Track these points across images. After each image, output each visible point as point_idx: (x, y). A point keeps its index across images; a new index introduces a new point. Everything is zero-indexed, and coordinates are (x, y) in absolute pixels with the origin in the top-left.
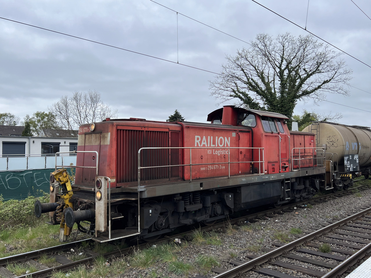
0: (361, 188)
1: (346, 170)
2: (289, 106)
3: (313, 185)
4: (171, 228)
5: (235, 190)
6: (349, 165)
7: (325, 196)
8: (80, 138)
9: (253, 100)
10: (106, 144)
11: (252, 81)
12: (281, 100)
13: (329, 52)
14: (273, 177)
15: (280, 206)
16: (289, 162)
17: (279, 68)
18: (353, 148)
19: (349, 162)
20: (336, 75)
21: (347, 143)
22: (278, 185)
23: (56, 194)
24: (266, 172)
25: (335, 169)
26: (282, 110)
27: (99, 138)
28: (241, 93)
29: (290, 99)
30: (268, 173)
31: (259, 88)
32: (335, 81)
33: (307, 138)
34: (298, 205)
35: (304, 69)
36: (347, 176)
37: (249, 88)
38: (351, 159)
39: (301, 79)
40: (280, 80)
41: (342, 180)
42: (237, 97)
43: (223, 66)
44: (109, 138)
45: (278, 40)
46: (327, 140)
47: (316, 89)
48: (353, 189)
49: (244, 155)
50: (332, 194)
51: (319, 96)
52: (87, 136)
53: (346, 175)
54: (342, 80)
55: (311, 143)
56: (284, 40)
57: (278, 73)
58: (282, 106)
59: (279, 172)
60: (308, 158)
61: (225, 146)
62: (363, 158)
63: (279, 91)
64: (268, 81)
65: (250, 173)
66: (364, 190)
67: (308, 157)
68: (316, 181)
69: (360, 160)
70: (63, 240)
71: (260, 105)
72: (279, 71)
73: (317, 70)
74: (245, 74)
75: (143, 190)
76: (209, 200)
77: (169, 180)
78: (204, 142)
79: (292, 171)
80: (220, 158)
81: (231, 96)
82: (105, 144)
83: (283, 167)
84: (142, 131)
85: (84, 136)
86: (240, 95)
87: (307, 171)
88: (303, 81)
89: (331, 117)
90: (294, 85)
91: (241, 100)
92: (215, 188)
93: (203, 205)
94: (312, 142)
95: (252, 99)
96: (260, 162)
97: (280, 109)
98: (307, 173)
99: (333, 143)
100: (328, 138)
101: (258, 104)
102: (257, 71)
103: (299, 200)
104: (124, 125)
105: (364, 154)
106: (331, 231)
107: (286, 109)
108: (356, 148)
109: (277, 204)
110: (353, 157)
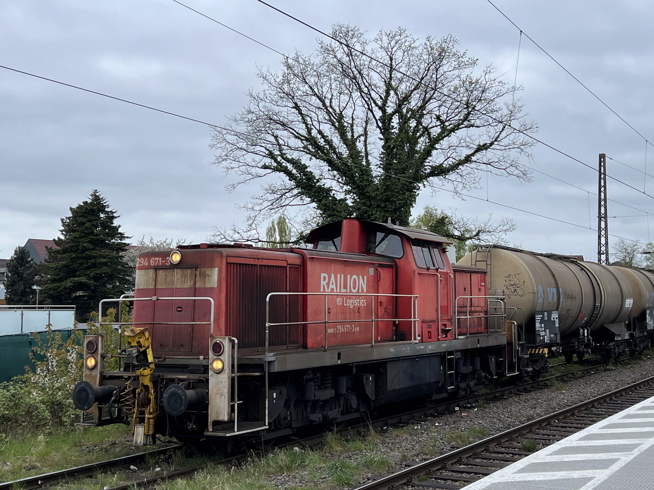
0: (562, 379)
1: (538, 340)
2: (402, 200)
3: (485, 367)
4: (293, 426)
5: (378, 368)
6: (543, 331)
7: (501, 391)
8: (143, 275)
9: (318, 181)
10: (208, 286)
11: (319, 136)
12: (384, 185)
13: (493, 82)
14: (431, 348)
15: (434, 403)
16: (451, 323)
17: (380, 108)
18: (550, 297)
19: (543, 325)
20: (504, 134)
21: (540, 288)
22: (436, 361)
23: (101, 373)
24: (419, 338)
25: (519, 340)
26: (385, 209)
27: (191, 276)
28: (288, 162)
29: (405, 185)
30: (422, 341)
31: (335, 152)
32: (503, 148)
33: (475, 277)
34: (461, 403)
35: (438, 118)
36: (540, 352)
37: (308, 150)
38: (546, 319)
39: (430, 138)
40: (382, 137)
41: (531, 361)
42: (280, 171)
43: (251, 96)
44: (214, 277)
45: (380, 43)
46: (506, 283)
47: (461, 163)
48: (549, 379)
49: (385, 308)
50: (513, 388)
51: (465, 177)
52: (161, 273)
53: (538, 350)
54: (516, 146)
55: (481, 288)
56: (393, 43)
57: (379, 120)
58: (387, 200)
59: (437, 340)
60: (476, 315)
61: (360, 292)
62: (567, 319)
63: (381, 164)
64: (353, 136)
65: (392, 341)
66: (566, 382)
67: (476, 313)
68: (491, 359)
69: (561, 322)
70: (142, 442)
71: (334, 194)
72: (381, 117)
73: (465, 121)
74: (303, 118)
75: (272, 359)
76: (344, 383)
77: (287, 349)
78: (332, 284)
79: (455, 339)
80: (352, 311)
81: (265, 167)
82: (206, 287)
83: (442, 330)
84: (255, 265)
85: (152, 272)
86: (287, 167)
87: (478, 340)
88: (433, 142)
89: (491, 228)
90: (412, 150)
91: (290, 180)
92: (355, 363)
93: (336, 391)
94: (483, 286)
95: (317, 178)
96: (412, 319)
97: (383, 205)
98: (478, 343)
99: (516, 288)
100: (506, 279)
101: (330, 190)
102: (327, 110)
103: (463, 393)
104: (235, 255)
105: (568, 310)
106: (529, 432)
107: (396, 206)
108: (555, 300)
109: (432, 398)
110: (549, 316)
